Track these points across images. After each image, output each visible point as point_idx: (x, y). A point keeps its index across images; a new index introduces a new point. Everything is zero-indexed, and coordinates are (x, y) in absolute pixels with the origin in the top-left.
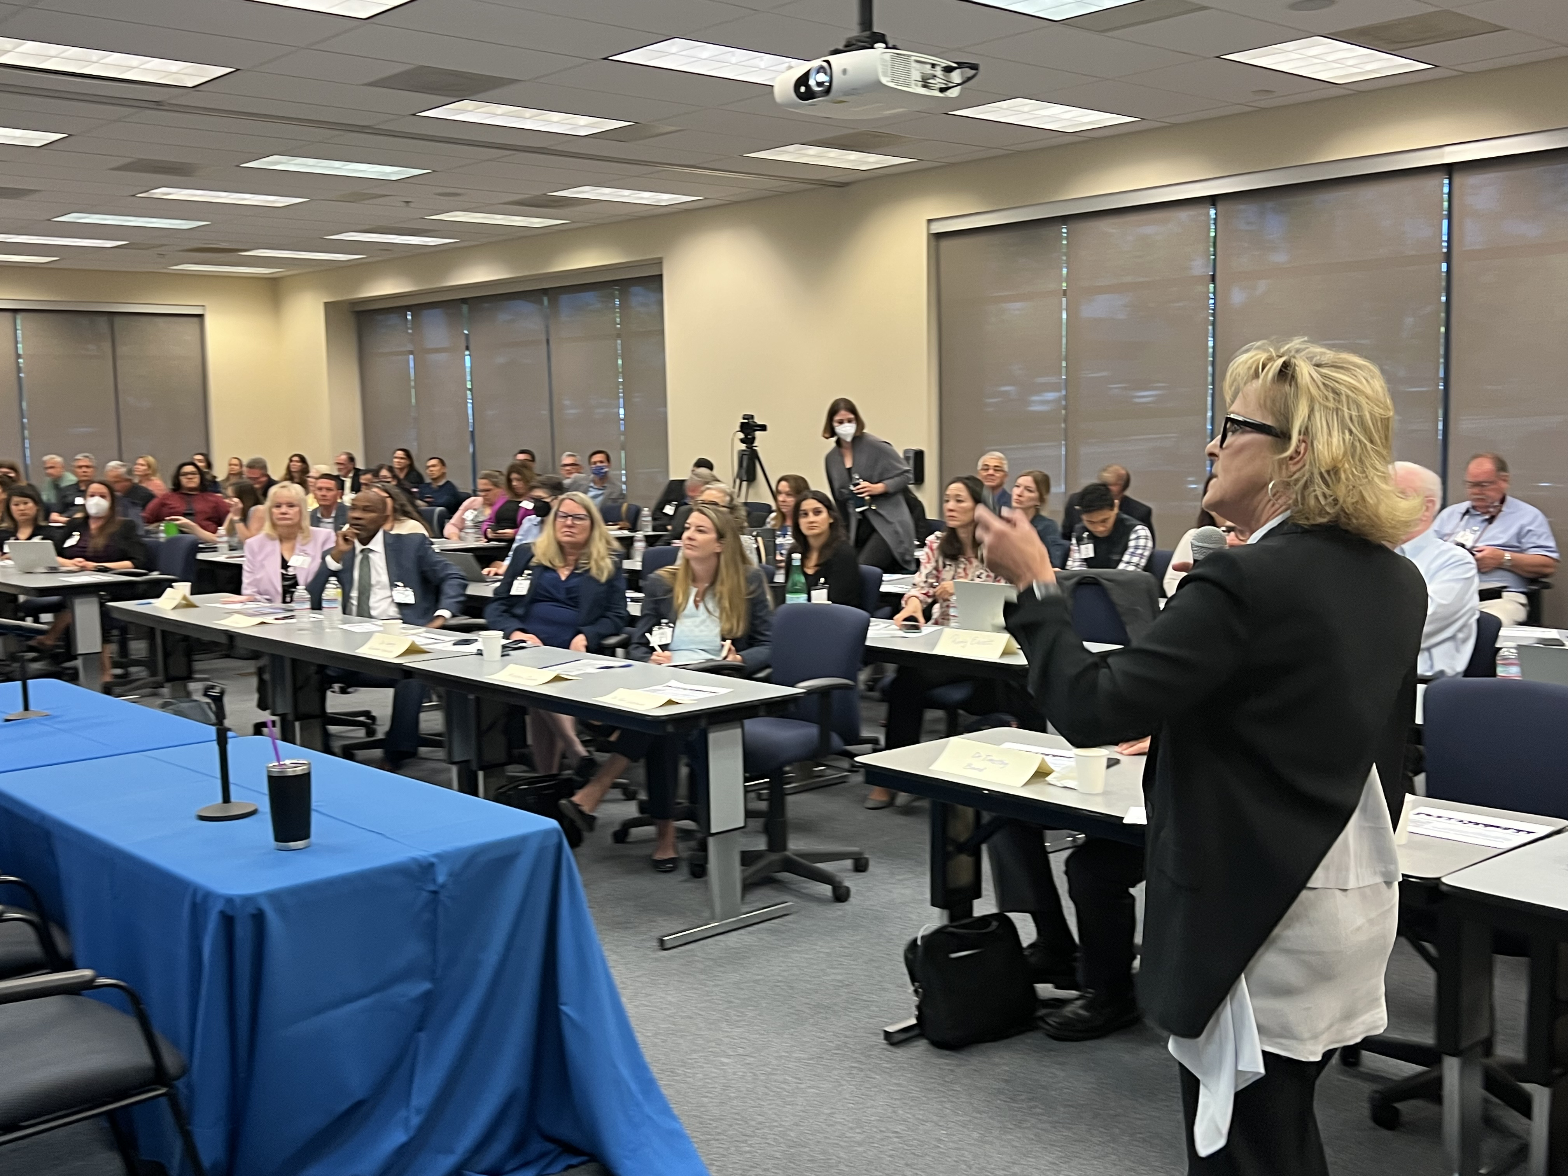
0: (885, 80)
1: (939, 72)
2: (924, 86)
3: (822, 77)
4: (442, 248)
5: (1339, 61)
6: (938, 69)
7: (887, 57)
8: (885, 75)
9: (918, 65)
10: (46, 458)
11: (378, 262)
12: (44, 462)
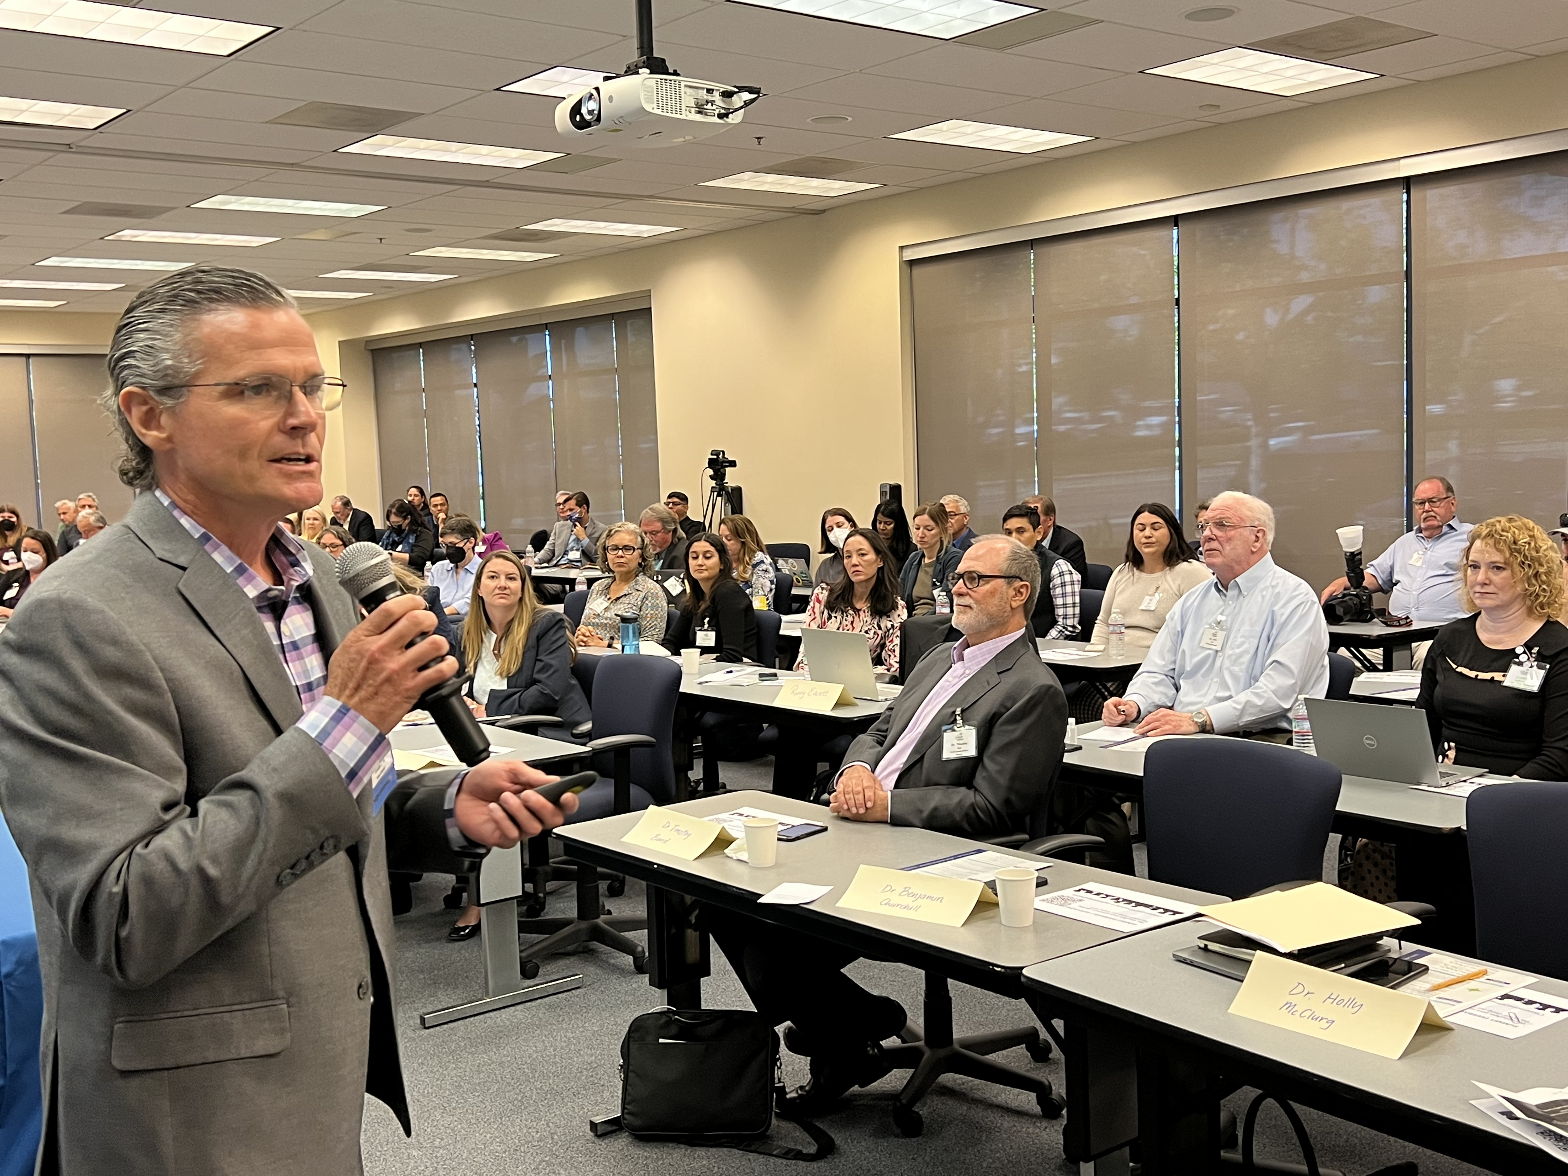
0: (648, 107)
1: (717, 97)
2: (699, 112)
3: (592, 105)
4: (441, 284)
5: (1276, 73)
6: (716, 94)
7: (652, 83)
8: (649, 100)
9: (689, 90)
10: (58, 504)
11: (384, 300)
12: (58, 509)
